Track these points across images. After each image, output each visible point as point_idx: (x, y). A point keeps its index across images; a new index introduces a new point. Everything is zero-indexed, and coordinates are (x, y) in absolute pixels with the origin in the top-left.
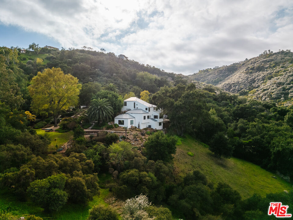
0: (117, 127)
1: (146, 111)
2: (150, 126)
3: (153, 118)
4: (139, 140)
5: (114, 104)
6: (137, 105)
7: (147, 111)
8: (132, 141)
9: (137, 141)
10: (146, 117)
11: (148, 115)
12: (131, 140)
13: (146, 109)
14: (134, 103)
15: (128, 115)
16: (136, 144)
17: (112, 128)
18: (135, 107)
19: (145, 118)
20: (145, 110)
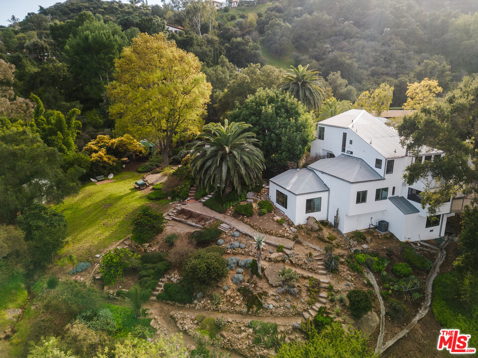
0: (264, 214)
1: (377, 170)
2: (383, 225)
3: (406, 197)
4: (304, 294)
5: (277, 135)
6: (351, 142)
7: (381, 171)
8: (271, 292)
9: (291, 294)
10: (371, 195)
11: (381, 185)
12: (271, 286)
13: (378, 163)
14: (345, 135)
15: (311, 174)
16: (281, 311)
17: (248, 217)
18: (344, 150)
19: (361, 197)
20: (373, 164)
